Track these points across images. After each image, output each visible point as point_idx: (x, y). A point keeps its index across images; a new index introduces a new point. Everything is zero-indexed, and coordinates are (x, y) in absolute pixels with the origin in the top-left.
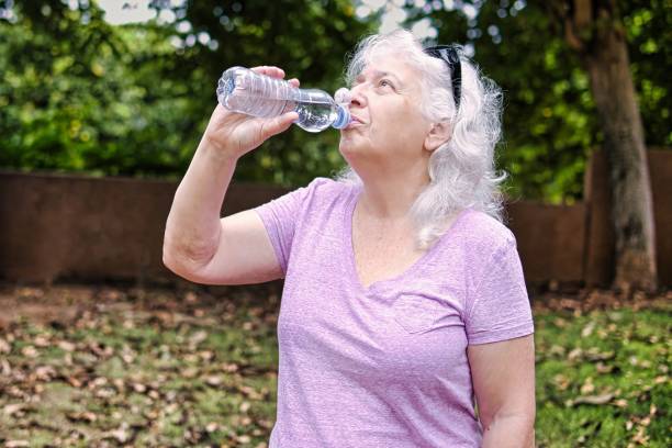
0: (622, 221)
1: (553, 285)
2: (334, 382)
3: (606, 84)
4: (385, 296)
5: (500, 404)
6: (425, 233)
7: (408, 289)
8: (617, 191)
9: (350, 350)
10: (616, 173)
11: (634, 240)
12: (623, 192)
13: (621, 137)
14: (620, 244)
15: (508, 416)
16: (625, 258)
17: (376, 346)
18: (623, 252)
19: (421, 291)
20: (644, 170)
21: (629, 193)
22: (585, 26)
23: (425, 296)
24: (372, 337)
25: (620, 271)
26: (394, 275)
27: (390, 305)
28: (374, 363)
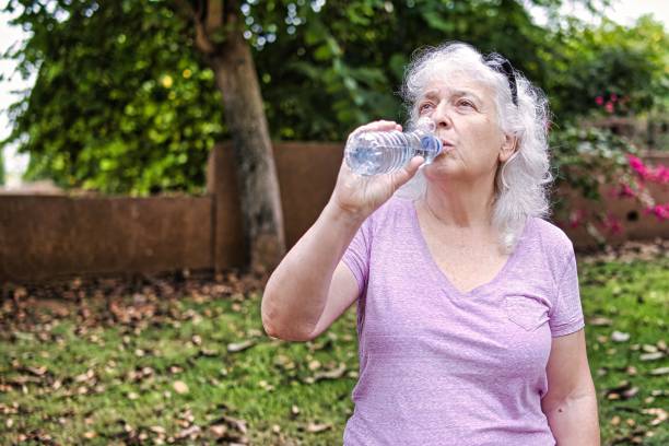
0: (253, 210)
1: (186, 273)
2: (450, 386)
3: (234, 83)
4: (491, 299)
5: (572, 387)
6: (509, 238)
7: (511, 290)
8: (249, 182)
9: (470, 352)
10: (246, 166)
11: (266, 226)
12: (254, 183)
13: (250, 132)
14: (253, 231)
15: (578, 397)
16: (259, 244)
17: (499, 345)
18: (256, 239)
19: (523, 292)
20: (271, 162)
21: (259, 183)
22: (216, 30)
23: (526, 296)
24: (493, 338)
25: (256, 255)
26: (490, 279)
27: (498, 306)
28: (497, 361)
